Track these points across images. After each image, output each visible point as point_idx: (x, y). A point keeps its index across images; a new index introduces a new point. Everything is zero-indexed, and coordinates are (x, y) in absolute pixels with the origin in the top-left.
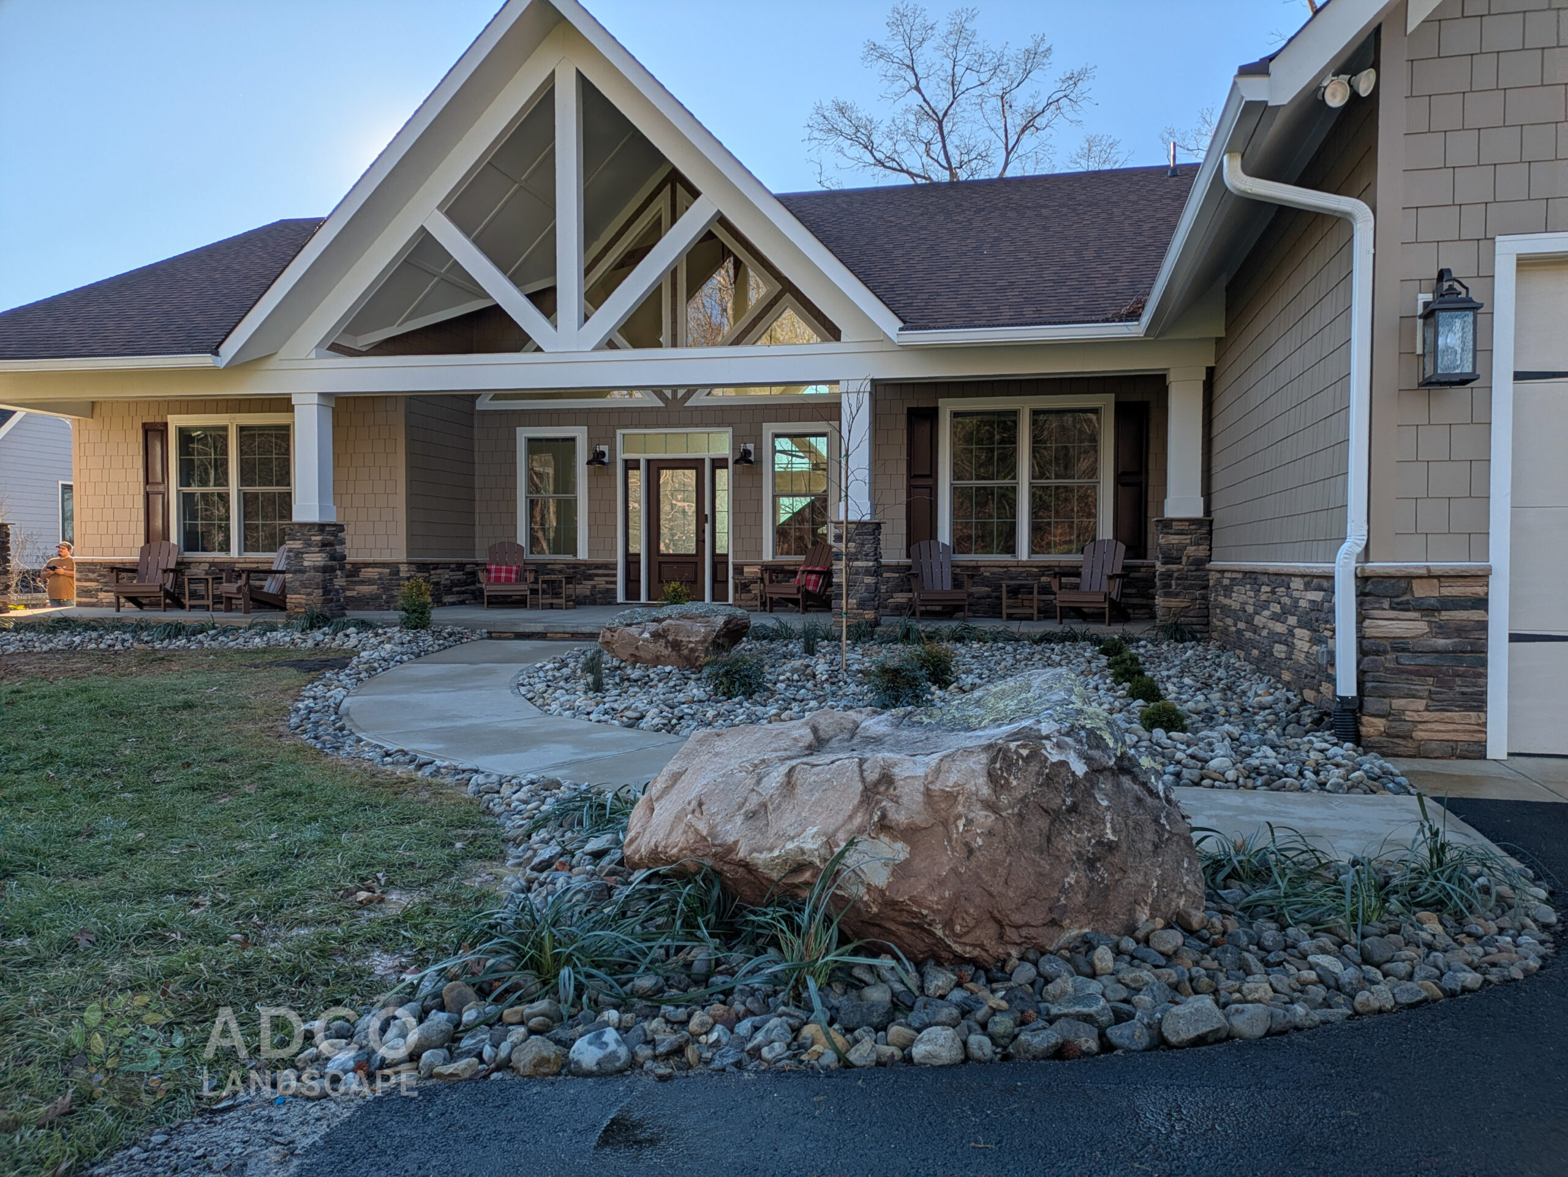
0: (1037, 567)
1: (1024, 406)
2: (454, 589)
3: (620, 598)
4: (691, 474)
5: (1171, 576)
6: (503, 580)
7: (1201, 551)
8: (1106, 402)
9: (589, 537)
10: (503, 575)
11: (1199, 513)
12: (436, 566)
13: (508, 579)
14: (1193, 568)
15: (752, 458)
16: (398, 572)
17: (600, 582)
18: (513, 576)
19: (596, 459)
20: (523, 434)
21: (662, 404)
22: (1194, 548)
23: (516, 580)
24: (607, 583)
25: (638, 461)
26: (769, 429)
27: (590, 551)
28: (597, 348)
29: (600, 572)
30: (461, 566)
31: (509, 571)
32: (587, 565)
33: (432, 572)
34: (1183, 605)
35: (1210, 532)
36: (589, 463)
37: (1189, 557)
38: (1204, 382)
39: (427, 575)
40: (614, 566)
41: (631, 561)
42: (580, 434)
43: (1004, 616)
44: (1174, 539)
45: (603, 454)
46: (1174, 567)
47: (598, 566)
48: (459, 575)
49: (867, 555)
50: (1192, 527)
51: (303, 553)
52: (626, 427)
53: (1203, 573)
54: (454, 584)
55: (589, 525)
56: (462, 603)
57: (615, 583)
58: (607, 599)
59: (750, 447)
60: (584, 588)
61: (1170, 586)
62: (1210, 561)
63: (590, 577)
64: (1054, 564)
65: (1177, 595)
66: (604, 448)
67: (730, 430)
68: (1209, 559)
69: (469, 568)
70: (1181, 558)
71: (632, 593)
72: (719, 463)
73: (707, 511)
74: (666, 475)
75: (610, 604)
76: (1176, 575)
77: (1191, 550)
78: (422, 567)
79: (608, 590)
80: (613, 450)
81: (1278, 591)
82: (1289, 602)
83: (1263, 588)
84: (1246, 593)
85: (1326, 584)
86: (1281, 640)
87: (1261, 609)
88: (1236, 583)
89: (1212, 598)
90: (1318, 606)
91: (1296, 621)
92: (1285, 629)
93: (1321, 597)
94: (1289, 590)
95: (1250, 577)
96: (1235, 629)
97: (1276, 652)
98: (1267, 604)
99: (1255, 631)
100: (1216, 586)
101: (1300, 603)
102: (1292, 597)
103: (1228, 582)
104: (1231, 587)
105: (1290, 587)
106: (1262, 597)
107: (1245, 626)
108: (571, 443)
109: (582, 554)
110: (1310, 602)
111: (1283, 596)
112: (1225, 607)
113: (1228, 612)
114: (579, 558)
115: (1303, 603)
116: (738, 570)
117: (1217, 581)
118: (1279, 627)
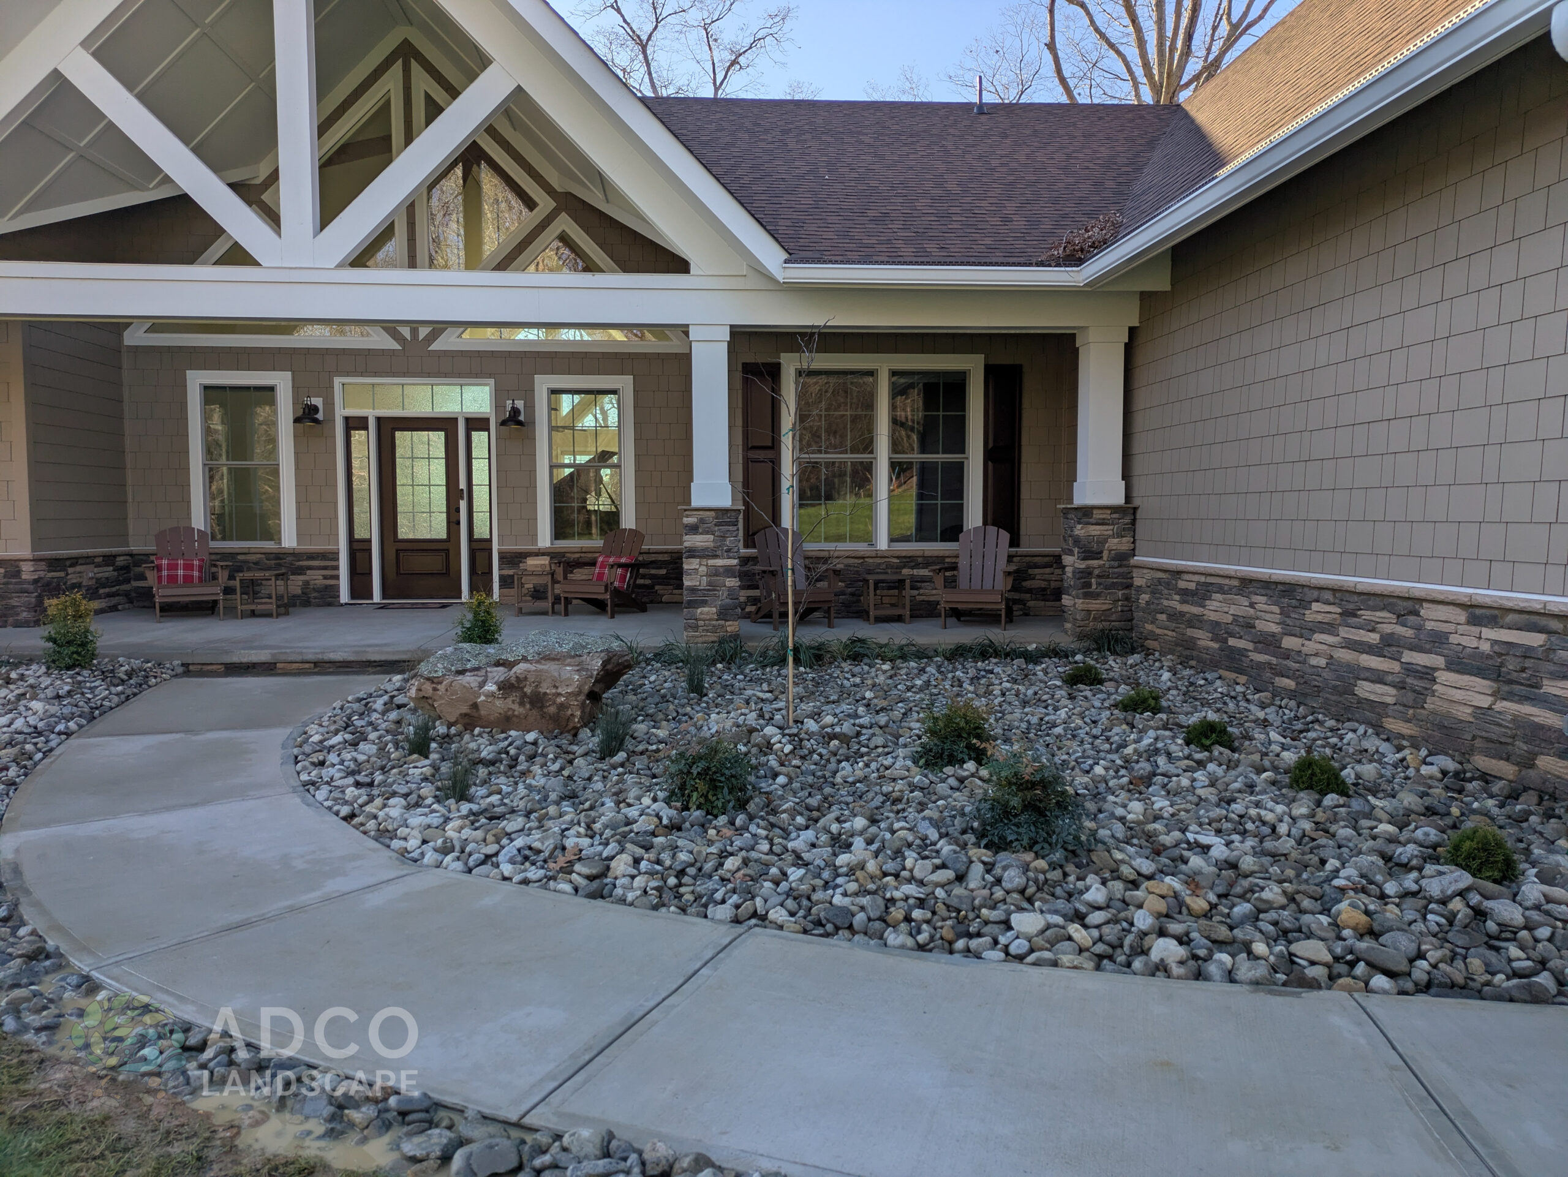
0: (898, 557)
1: (884, 364)
2: (102, 591)
3: (344, 596)
4: (438, 439)
5: (1090, 574)
6: (180, 580)
7: (1123, 544)
8: (973, 365)
9: (298, 518)
10: (181, 572)
11: (1119, 499)
12: (75, 561)
13: (188, 579)
14: (1116, 564)
15: (522, 418)
16: (18, 573)
17: (316, 578)
18: (196, 574)
19: (307, 416)
20: (197, 379)
21: (395, 345)
22: (1116, 540)
23: (200, 578)
24: (325, 577)
25: (366, 419)
26: (543, 383)
27: (299, 535)
28: (340, 266)
29: (315, 563)
30: (109, 559)
31: (188, 567)
32: (294, 554)
33: (70, 570)
34: (1105, 607)
35: (1133, 522)
36: (297, 420)
37: (1110, 551)
38: (1126, 345)
39: (62, 574)
40: (334, 556)
41: (359, 550)
42: (282, 381)
43: (872, 618)
44: (1095, 530)
45: (315, 409)
46: (1095, 563)
47: (312, 556)
48: (108, 572)
49: (728, 551)
50: (1114, 516)
52: (348, 374)
53: (1124, 570)
54: (101, 583)
55: (298, 503)
56: (113, 609)
57: (337, 577)
58: (327, 597)
59: (520, 404)
60: (296, 584)
61: (1089, 585)
62: (1134, 555)
63: (300, 571)
64: (918, 554)
65: (1095, 596)
66: (317, 401)
67: (492, 381)
68: (1133, 553)
69: (120, 561)
70: (1101, 552)
71: (360, 588)
72: (477, 423)
73: (463, 485)
74: (403, 439)
75: (330, 605)
76: (1096, 572)
77: (1114, 543)
78: (55, 563)
79: (327, 587)
80: (330, 404)
81: (1367, 614)
82: (1409, 633)
83: (1315, 606)
84: (1252, 605)
85: (1555, 625)
86: (1379, 678)
87: (1307, 631)
88: (1221, 589)
89: (1145, 597)
90: (1527, 653)
91: (1439, 661)
92: (1395, 667)
93: (1536, 640)
94: (1412, 619)
95: (1267, 586)
96: (1216, 645)
97: (1365, 689)
98: (1329, 628)
99: (1287, 655)
100: (1154, 588)
101: (1454, 639)
102: (1419, 628)
103: (1192, 586)
104: (1202, 593)
105: (1417, 614)
106: (1309, 616)
107: (1250, 646)
108: (267, 393)
109: (288, 540)
110: (1494, 642)
111: (1388, 624)
112: (1184, 614)
113: (1193, 621)
114: (284, 544)
115: (1467, 639)
116: (508, 559)
117: (1160, 582)
118: (1376, 661)
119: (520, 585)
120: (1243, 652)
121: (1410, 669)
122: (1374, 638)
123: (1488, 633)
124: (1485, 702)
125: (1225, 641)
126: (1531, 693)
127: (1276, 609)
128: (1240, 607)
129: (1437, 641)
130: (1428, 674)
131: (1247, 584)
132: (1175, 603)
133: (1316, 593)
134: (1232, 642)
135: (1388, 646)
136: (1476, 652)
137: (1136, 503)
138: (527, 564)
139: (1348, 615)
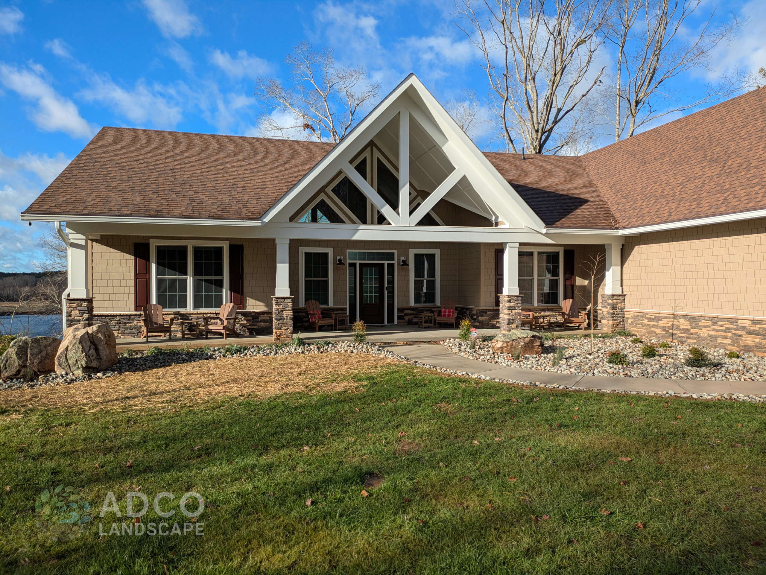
1: (536, 250)
5: (614, 314)
7: (622, 305)
8: (561, 250)
9: (334, 297)
14: (620, 311)
22: (620, 304)
24: (342, 317)
25: (355, 264)
27: (335, 303)
28: (417, 225)
32: (333, 309)
35: (624, 299)
37: (619, 307)
38: (621, 249)
40: (345, 308)
42: (330, 251)
44: (614, 301)
45: (340, 260)
47: (338, 310)
50: (620, 297)
51: (283, 311)
53: (623, 313)
55: (334, 292)
59: (405, 259)
62: (625, 308)
66: (341, 258)
79: (342, 320)
80: (345, 258)
81: (721, 323)
82: (735, 327)
83: (703, 321)
84: (678, 322)
86: (726, 338)
87: (700, 327)
88: (665, 318)
89: (630, 321)
91: (745, 333)
92: (731, 335)
95: (685, 317)
96: (664, 332)
97: (720, 341)
98: (709, 327)
100: (636, 318)
101: (747, 328)
102: (738, 325)
103: (653, 317)
104: (658, 319)
105: (737, 322)
106: (700, 324)
108: (326, 255)
109: (331, 304)
110: (760, 328)
111: (727, 325)
112: (650, 325)
113: (654, 326)
114: (330, 306)
115: (752, 328)
116: (400, 310)
117: (638, 316)
118: (723, 334)
119: (404, 319)
120: (675, 334)
121: (735, 335)
122: (723, 328)
123: (757, 326)
124: (758, 340)
125: (668, 331)
127: (688, 322)
128: (675, 322)
129: (743, 327)
130: (741, 336)
131: (675, 316)
132: (646, 321)
133: (703, 318)
134: (671, 331)
135: (728, 330)
136: (755, 330)
137: (624, 293)
138: (406, 312)
139: (714, 323)
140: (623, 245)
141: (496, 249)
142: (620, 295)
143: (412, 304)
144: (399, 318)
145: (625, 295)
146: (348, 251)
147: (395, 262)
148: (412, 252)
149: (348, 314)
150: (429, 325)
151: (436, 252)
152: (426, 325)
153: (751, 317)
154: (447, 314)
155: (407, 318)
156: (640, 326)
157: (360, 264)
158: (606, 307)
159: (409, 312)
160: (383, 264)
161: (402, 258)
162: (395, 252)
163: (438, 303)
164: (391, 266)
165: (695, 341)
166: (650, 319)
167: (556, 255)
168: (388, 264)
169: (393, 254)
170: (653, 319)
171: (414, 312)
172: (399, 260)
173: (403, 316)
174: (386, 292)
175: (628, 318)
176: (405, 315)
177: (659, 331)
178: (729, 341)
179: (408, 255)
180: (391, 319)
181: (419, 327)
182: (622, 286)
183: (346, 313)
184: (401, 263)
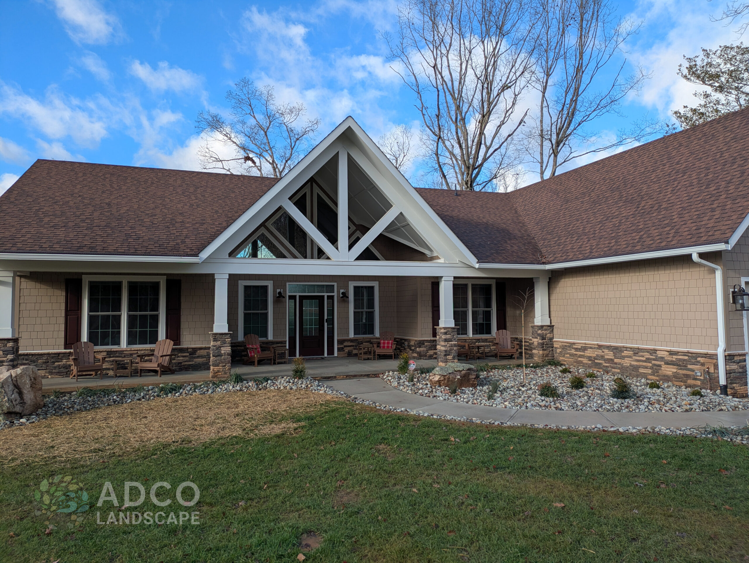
0: (475, 340)
1: (469, 282)
3: (287, 356)
7: (551, 336)
9: (273, 330)
14: (549, 341)
15: (345, 295)
20: (242, 284)
24: (281, 350)
25: (296, 296)
27: (274, 336)
28: (356, 260)
29: (279, 345)
32: (272, 343)
34: (547, 353)
35: (552, 329)
36: (278, 297)
37: (548, 337)
38: (548, 282)
40: (284, 342)
42: (270, 284)
44: (543, 332)
46: (544, 341)
47: (278, 343)
51: (221, 347)
52: (291, 282)
53: (551, 343)
55: (274, 325)
59: (344, 291)
61: (543, 347)
62: (554, 339)
64: (480, 338)
65: (545, 350)
66: (281, 291)
70: (546, 338)
71: (292, 353)
73: (326, 318)
76: (545, 343)
77: (548, 335)
79: (282, 353)
80: (285, 291)
81: (641, 354)
82: (654, 357)
83: (625, 352)
84: (603, 352)
85: (690, 355)
86: (646, 368)
87: (623, 357)
88: (591, 348)
89: (558, 351)
90: (684, 360)
91: (663, 363)
92: (651, 365)
93: (686, 358)
94: (654, 354)
95: (608, 347)
96: (590, 362)
97: (642, 370)
98: (630, 357)
99: (616, 364)
100: (564, 348)
101: (666, 358)
102: (656, 356)
103: (580, 347)
104: (584, 349)
105: (656, 353)
106: (623, 354)
107: (603, 362)
108: (265, 288)
109: (270, 337)
110: (676, 359)
111: (647, 355)
112: (577, 354)
113: (581, 356)
114: (269, 339)
115: (669, 358)
116: (340, 342)
117: (566, 346)
118: (644, 364)
119: (344, 351)
120: (600, 364)
121: (655, 365)
122: (644, 359)
123: (674, 356)
124: (675, 371)
125: (594, 361)
126: (685, 367)
127: (612, 353)
128: (599, 352)
129: (662, 358)
130: (660, 366)
131: (600, 347)
132: (573, 351)
133: (625, 349)
134: (596, 361)
135: (648, 360)
136: (672, 361)
137: (553, 324)
138: (346, 344)
139: (635, 354)
140: (550, 278)
141: (432, 282)
142: (548, 326)
143: (352, 335)
144: (339, 350)
145: (553, 326)
146: (287, 284)
147: (335, 294)
148: (352, 285)
149: (287, 347)
150: (369, 356)
151: (375, 284)
152: (366, 356)
153: (668, 348)
154: (386, 345)
155: (347, 350)
156: (568, 355)
157: (300, 296)
158: (536, 338)
159: (349, 344)
160: (323, 296)
161: (342, 291)
162: (335, 284)
163: (377, 334)
164: (331, 298)
165: (619, 371)
166: (577, 349)
167: (489, 286)
168: (328, 296)
169: (333, 286)
170: (580, 349)
171: (354, 344)
172: (338, 292)
173: (342, 348)
174: (326, 324)
175: (556, 348)
176: (345, 346)
177: (585, 361)
178: (650, 371)
179: (347, 287)
180: (331, 351)
181: (359, 359)
182: (550, 317)
183: (286, 346)
184: (341, 296)
